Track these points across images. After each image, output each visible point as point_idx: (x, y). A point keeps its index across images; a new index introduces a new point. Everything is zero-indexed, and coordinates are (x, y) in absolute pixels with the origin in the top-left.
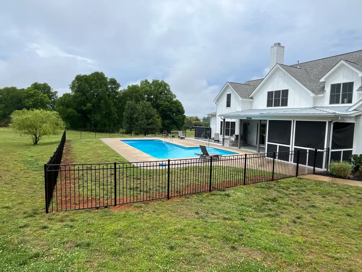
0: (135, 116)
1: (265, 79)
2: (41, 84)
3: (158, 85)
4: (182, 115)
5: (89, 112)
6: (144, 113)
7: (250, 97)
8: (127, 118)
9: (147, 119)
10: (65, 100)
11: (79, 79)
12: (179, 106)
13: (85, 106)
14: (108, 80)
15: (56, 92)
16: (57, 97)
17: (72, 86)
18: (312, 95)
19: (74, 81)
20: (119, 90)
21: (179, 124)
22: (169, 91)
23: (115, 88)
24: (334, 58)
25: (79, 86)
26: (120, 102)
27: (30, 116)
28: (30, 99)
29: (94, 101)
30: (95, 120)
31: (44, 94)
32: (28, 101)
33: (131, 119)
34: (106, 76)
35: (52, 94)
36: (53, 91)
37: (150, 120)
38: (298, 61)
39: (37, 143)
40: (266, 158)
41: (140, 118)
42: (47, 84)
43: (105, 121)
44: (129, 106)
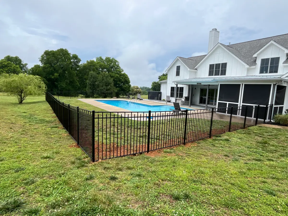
0: (96, 83)
1: (208, 55)
2: (13, 57)
3: (110, 61)
4: (128, 84)
5: (56, 80)
6: (104, 81)
7: (195, 68)
8: (90, 84)
9: (106, 86)
10: (36, 70)
11: (47, 53)
12: (126, 77)
13: (53, 75)
14: (71, 56)
15: (26, 64)
16: (27, 68)
17: (42, 59)
18: (247, 66)
19: (43, 55)
20: (80, 64)
21: (127, 91)
22: (118, 66)
23: (77, 62)
24: (257, 41)
25: (48, 59)
26: (80, 73)
27: (17, 79)
28: (4, 69)
29: (60, 71)
30: (62, 87)
31: (16, 65)
32: (3, 70)
33: (94, 85)
34: (69, 52)
35: (23, 65)
36: (24, 63)
37: (109, 87)
38: (230, 43)
39: (22, 102)
40: (217, 113)
41: (101, 85)
42: (19, 57)
43: (69, 87)
44: (91, 76)
